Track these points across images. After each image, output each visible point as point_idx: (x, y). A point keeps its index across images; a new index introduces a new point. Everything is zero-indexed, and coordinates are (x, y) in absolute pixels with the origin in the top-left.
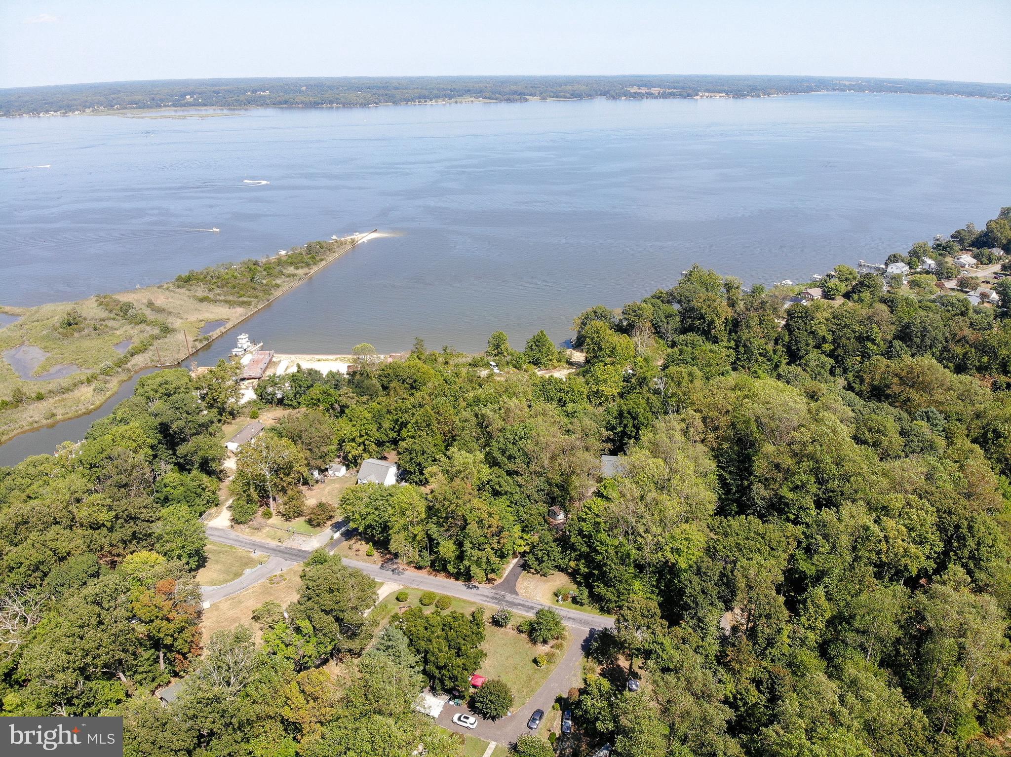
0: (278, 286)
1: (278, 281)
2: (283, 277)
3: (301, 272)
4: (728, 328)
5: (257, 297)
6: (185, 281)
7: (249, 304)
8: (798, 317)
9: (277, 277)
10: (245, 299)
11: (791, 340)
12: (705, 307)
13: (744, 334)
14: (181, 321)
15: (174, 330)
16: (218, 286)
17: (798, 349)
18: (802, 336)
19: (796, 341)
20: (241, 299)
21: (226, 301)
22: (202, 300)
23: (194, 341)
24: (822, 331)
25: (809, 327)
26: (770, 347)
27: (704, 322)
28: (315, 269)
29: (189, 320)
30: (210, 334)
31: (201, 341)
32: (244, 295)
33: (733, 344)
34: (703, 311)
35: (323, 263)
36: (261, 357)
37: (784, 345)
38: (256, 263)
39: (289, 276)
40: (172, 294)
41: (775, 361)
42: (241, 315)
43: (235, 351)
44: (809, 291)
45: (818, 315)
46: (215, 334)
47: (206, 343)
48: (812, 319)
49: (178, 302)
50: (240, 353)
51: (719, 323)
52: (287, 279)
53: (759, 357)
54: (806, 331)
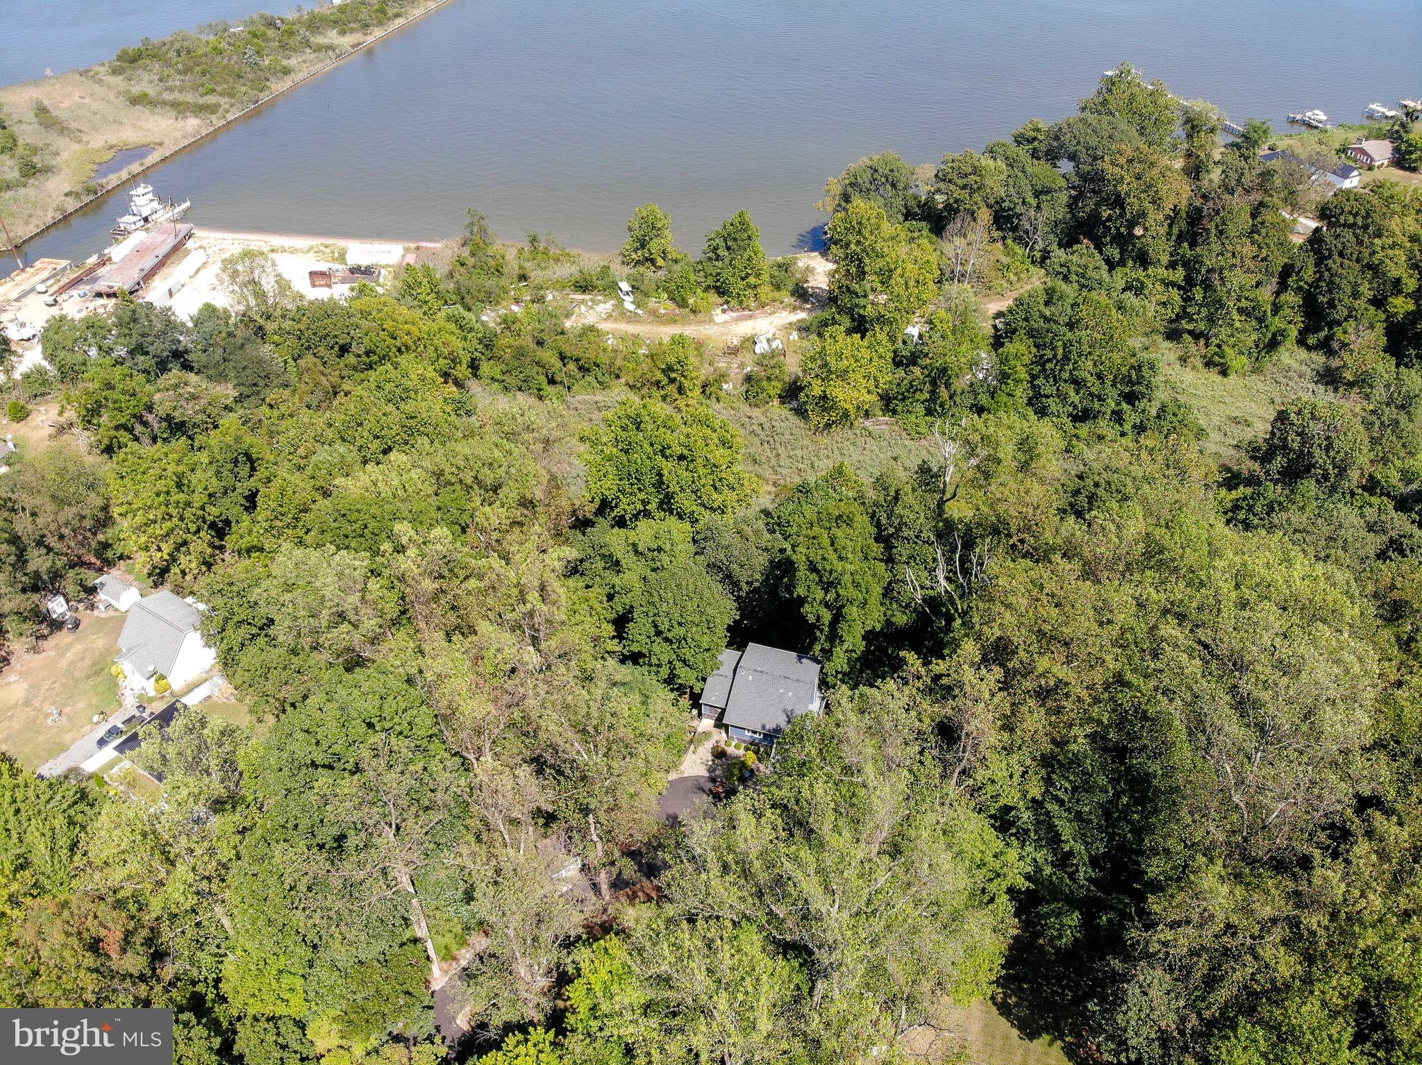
0: (287, 71)
1: (292, 62)
2: (308, 51)
3: (348, 40)
4: (1175, 230)
5: (232, 96)
6: (130, 60)
7: (212, 109)
8: (1344, 225)
9: (296, 51)
10: (211, 99)
11: (1319, 280)
12: (1127, 179)
13: (1210, 255)
14: (76, 146)
15: (47, 170)
16: (179, 72)
17: (1331, 304)
18: (1347, 273)
19: (1331, 284)
20: (202, 101)
21: (175, 105)
22: (135, 101)
23: (66, 195)
24: (1397, 267)
25: (1366, 252)
26: (1266, 294)
27: (1122, 215)
28: (378, 33)
29: (90, 146)
30: (104, 181)
31: (77, 195)
32: (213, 91)
33: (1179, 275)
34: (1122, 189)
35: (400, 22)
36: (160, 238)
37: (1300, 288)
38: (271, 24)
39: (319, 49)
40: (97, 88)
41: (1272, 329)
42: (184, 137)
43: (126, 221)
44: (1366, 145)
45: (1394, 224)
46: (113, 180)
47: (86, 199)
48: (1379, 235)
49: (96, 106)
50: (133, 227)
51: (1155, 220)
52: (312, 56)
53: (1236, 316)
54: (1358, 261)
